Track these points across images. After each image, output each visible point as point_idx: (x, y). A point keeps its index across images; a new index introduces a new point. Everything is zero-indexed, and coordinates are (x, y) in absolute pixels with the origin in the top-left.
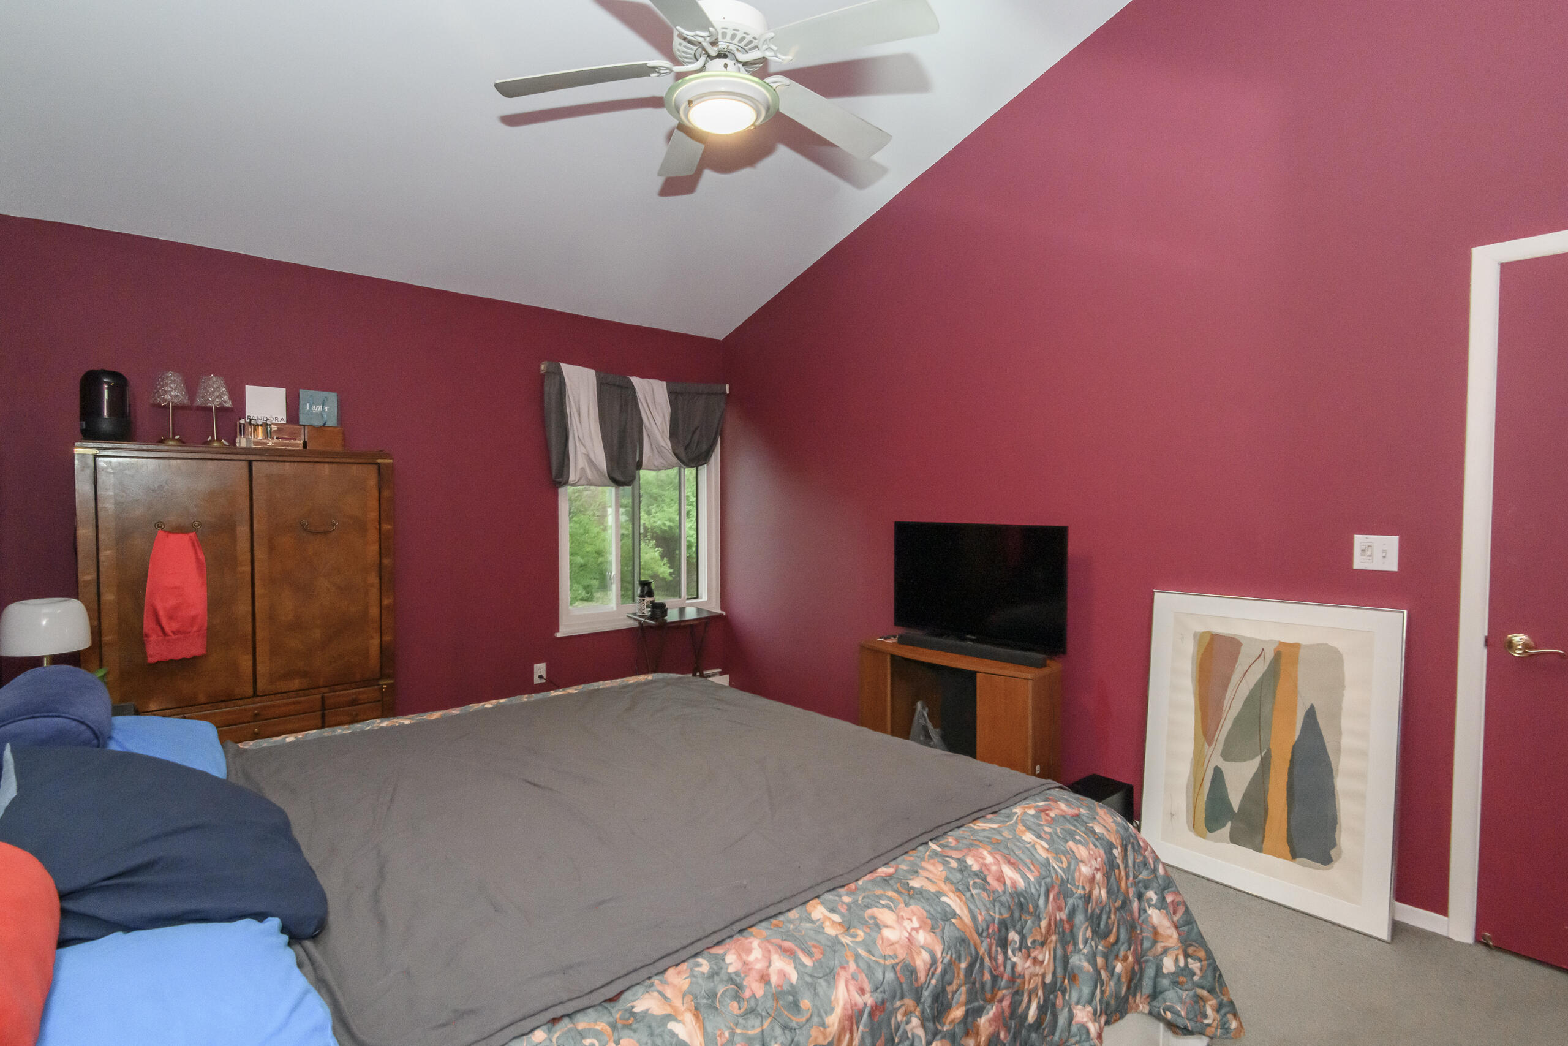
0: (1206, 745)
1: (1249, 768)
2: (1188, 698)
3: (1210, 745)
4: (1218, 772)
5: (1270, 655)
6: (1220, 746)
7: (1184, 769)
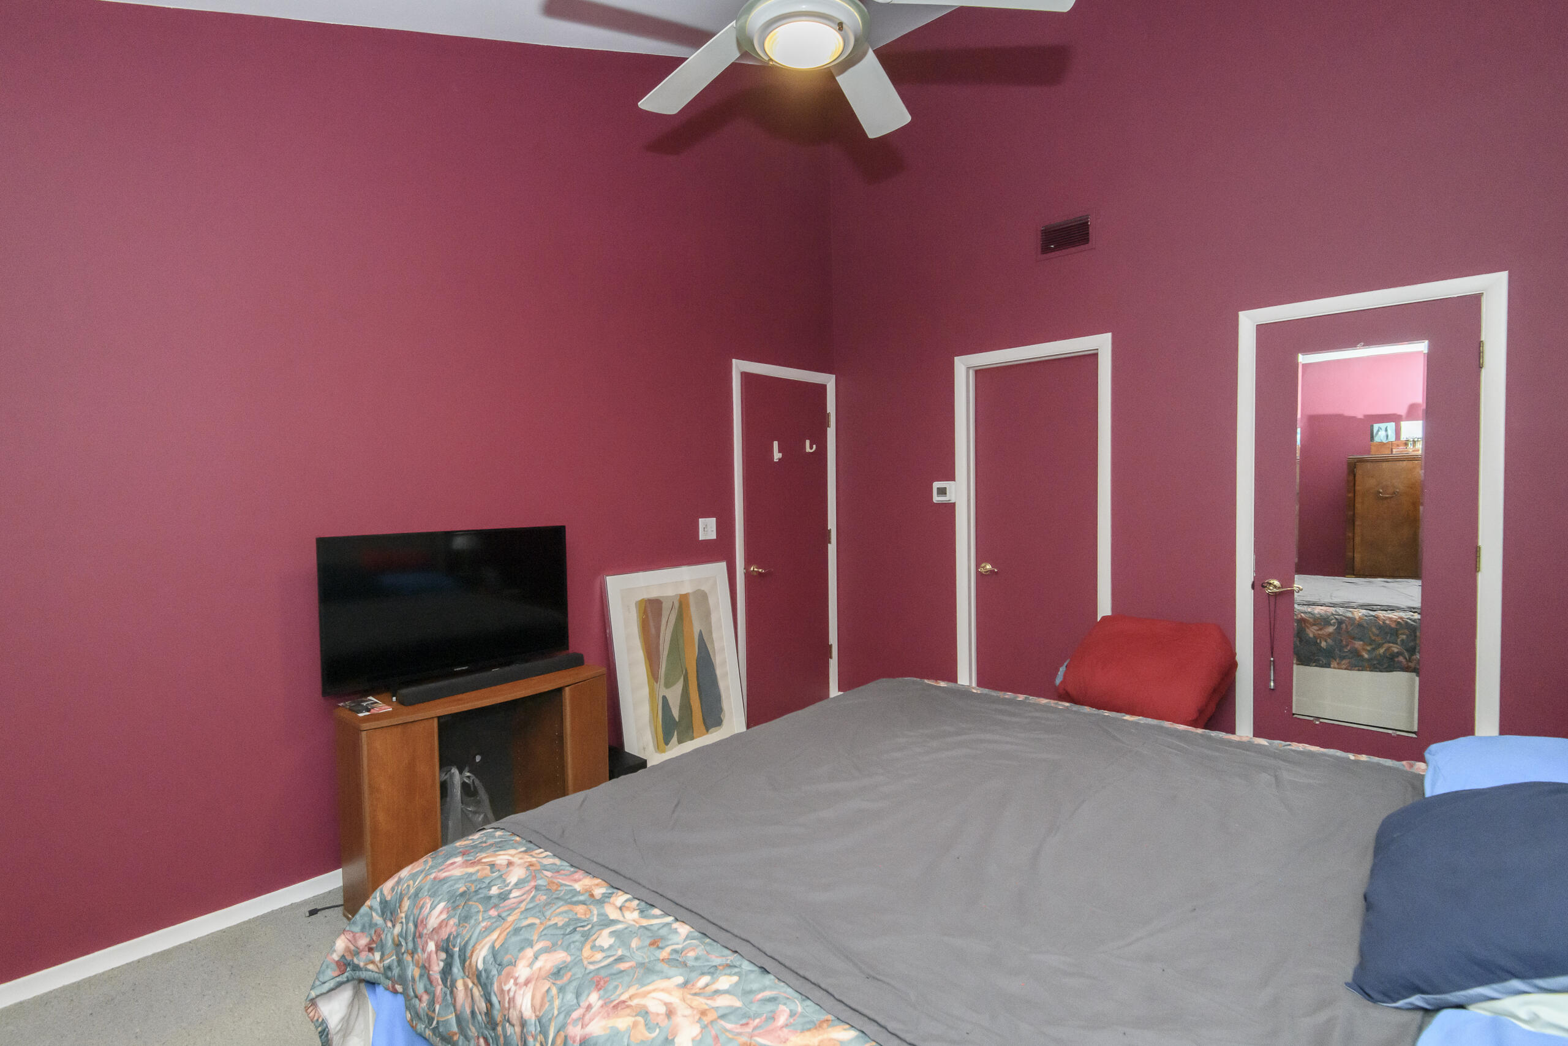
0: (655, 683)
1: (679, 687)
2: (640, 655)
3: (657, 682)
4: (664, 698)
5: (677, 605)
6: (662, 681)
7: (645, 709)
